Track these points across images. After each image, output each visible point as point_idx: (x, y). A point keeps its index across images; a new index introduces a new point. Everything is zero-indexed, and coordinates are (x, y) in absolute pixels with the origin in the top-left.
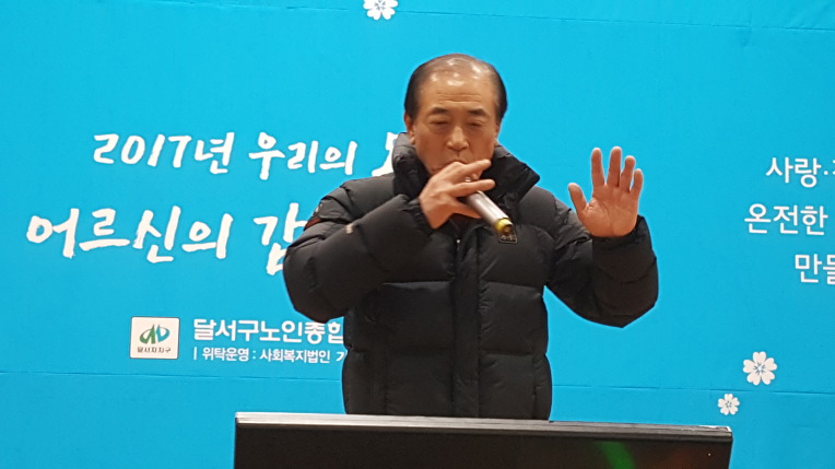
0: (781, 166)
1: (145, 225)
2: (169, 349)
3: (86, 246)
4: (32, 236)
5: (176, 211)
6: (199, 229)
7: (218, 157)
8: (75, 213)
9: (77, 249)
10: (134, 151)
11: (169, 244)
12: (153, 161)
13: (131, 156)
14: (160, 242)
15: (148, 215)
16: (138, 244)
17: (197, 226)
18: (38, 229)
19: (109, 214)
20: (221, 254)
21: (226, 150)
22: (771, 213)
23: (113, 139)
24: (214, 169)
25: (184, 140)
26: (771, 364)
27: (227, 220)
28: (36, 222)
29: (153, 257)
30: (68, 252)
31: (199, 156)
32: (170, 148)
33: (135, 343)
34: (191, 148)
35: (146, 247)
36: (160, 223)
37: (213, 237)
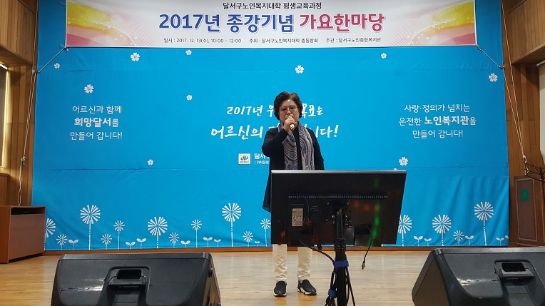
0: (408, 107)
1: (241, 130)
2: (248, 161)
3: (226, 136)
4: (212, 134)
5: (249, 126)
6: (255, 130)
7: (259, 111)
8: (223, 127)
9: (224, 136)
10: (237, 111)
11: (247, 135)
12: (242, 113)
13: (237, 112)
14: (245, 134)
15: (241, 127)
16: (239, 135)
17: (254, 130)
18: (214, 132)
19: (232, 127)
20: (261, 137)
21: (261, 110)
22: (406, 120)
23: (232, 108)
24: (258, 115)
25: (250, 108)
26: (407, 160)
27: (262, 128)
28: (213, 130)
29: (243, 138)
30: (222, 138)
31: (254, 112)
32: (246, 110)
33: (240, 160)
34: (252, 109)
35: (241, 136)
36: (245, 129)
37: (258, 132)
